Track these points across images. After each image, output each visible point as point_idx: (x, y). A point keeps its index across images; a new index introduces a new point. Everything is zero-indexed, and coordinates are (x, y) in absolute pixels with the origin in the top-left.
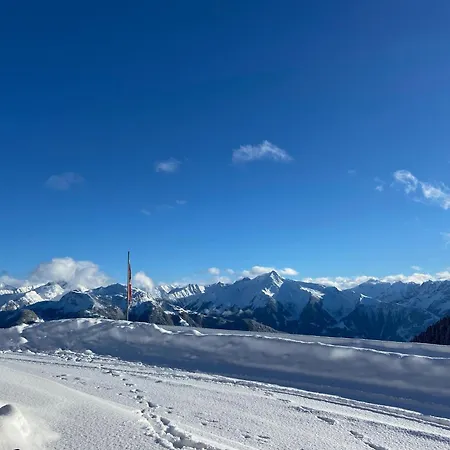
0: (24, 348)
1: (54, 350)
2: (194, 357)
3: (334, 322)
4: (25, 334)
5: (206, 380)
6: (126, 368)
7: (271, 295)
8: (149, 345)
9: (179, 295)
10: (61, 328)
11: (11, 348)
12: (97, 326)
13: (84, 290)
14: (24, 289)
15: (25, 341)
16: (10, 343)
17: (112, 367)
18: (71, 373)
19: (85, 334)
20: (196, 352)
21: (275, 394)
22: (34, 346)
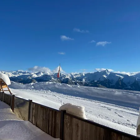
0: (33, 89)
1: (41, 90)
2: (77, 93)
3: (127, 86)
4: (33, 85)
5: (79, 99)
6: (59, 95)
7: (106, 77)
8: (66, 90)
9: (77, 76)
10: (42, 84)
11: (30, 89)
12: (52, 84)
13: (49, 74)
14: (33, 73)
15: (33, 87)
16: (29, 87)
17: (55, 94)
18: (44, 95)
19: (48, 86)
20: (78, 92)
21: (97, 103)
22: (35, 88)
